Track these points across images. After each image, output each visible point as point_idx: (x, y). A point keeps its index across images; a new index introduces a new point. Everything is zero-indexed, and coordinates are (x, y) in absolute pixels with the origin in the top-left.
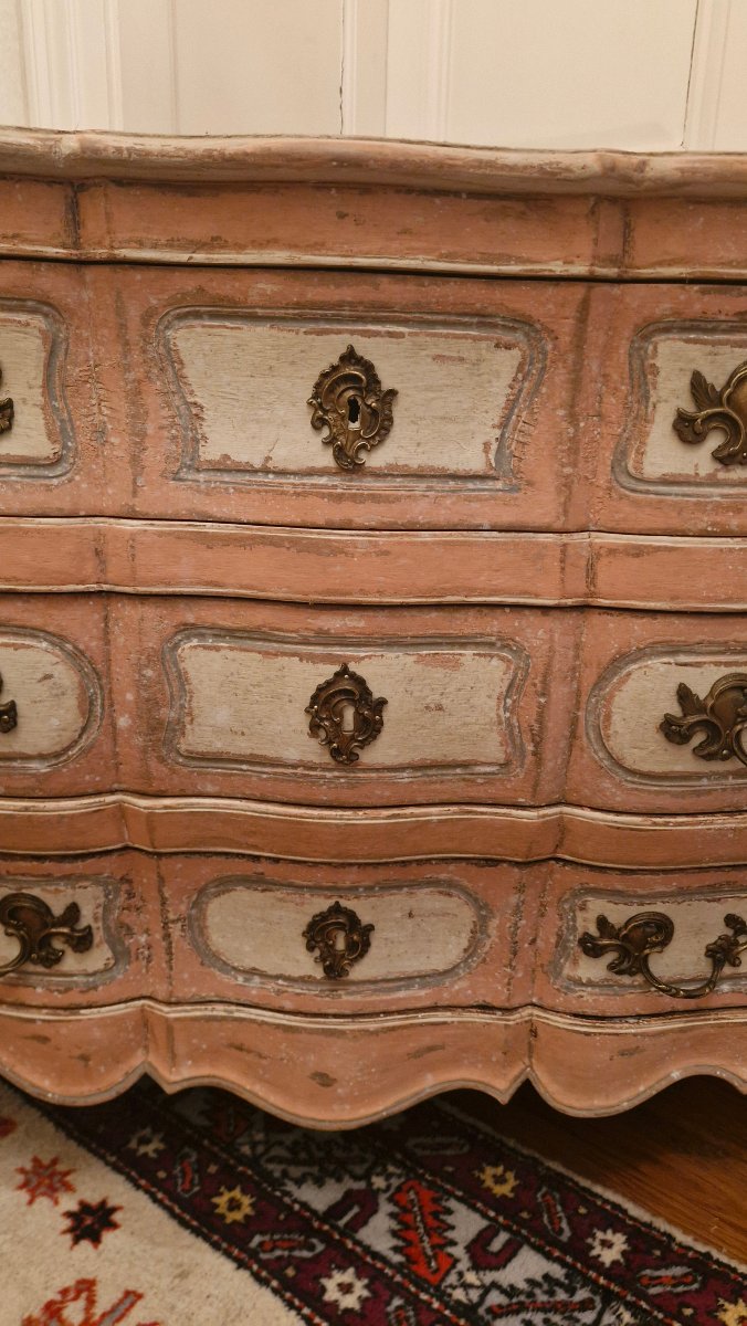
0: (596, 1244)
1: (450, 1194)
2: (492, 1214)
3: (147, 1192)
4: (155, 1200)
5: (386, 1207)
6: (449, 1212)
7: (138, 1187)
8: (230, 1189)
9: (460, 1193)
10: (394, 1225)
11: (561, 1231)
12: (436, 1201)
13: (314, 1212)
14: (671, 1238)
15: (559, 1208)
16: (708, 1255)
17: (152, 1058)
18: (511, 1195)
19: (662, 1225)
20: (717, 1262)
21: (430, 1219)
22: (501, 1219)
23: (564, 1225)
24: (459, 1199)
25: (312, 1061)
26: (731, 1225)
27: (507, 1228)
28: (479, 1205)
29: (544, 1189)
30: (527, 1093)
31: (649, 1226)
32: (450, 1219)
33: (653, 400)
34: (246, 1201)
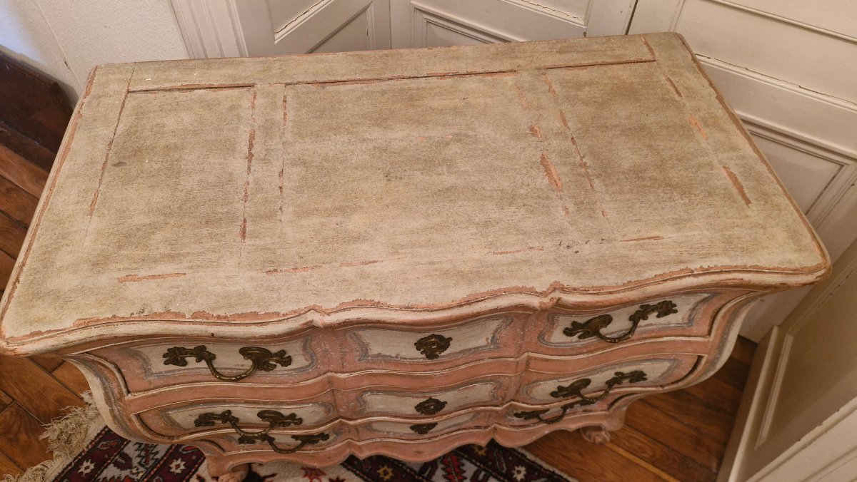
0: (515, 472)
1: (464, 457)
2: (478, 464)
3: (352, 471)
4: (357, 475)
5: (441, 466)
6: (463, 465)
7: (348, 469)
8: (383, 466)
9: (466, 456)
10: (444, 473)
11: (503, 469)
12: (458, 460)
13: (415, 472)
14: (541, 467)
15: (502, 459)
16: (553, 472)
17: (353, 450)
18: (484, 455)
19: (539, 462)
20: (557, 475)
21: (457, 470)
22: (482, 466)
23: (504, 466)
24: (467, 459)
25: (415, 449)
26: (564, 456)
27: (484, 470)
28: (474, 461)
29: (497, 450)
30: (493, 444)
31: (534, 462)
32: (464, 468)
33: (556, 324)
34: (390, 470)
